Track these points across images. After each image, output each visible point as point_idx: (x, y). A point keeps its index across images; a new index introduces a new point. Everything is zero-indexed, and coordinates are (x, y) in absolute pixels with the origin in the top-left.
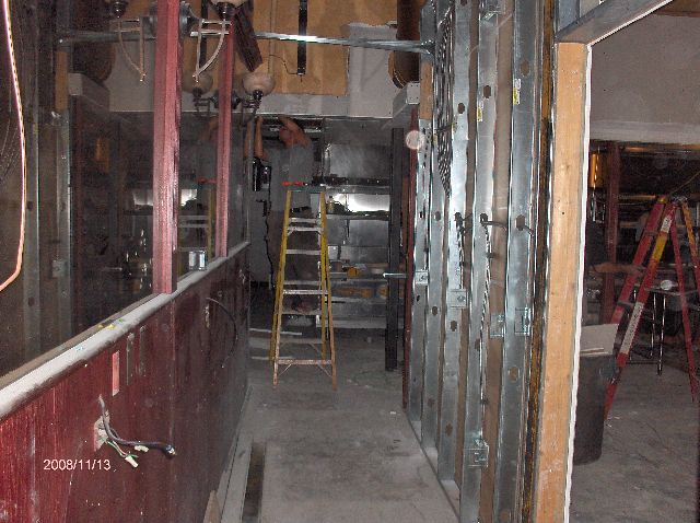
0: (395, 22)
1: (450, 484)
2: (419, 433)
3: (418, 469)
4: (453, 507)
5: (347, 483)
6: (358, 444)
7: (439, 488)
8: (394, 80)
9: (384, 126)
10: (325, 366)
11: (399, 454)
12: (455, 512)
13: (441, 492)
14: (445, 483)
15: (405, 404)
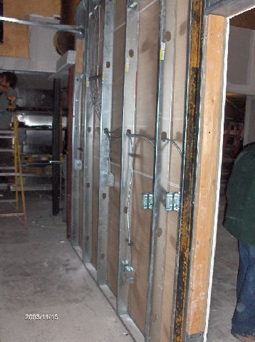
0: (59, 16)
1: (105, 287)
2: (81, 255)
3: (84, 279)
4: (111, 305)
5: (44, 293)
6: (46, 265)
7: (99, 291)
8: (57, 50)
9: (50, 77)
10: (20, 216)
11: (71, 269)
12: (113, 308)
13: (101, 293)
14: (101, 286)
15: (68, 236)
